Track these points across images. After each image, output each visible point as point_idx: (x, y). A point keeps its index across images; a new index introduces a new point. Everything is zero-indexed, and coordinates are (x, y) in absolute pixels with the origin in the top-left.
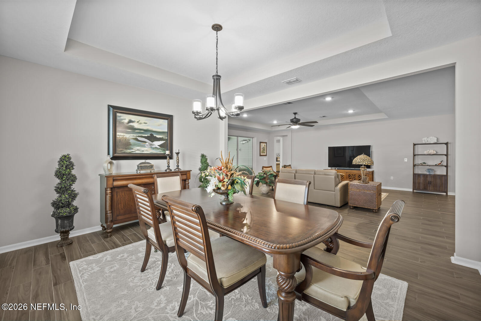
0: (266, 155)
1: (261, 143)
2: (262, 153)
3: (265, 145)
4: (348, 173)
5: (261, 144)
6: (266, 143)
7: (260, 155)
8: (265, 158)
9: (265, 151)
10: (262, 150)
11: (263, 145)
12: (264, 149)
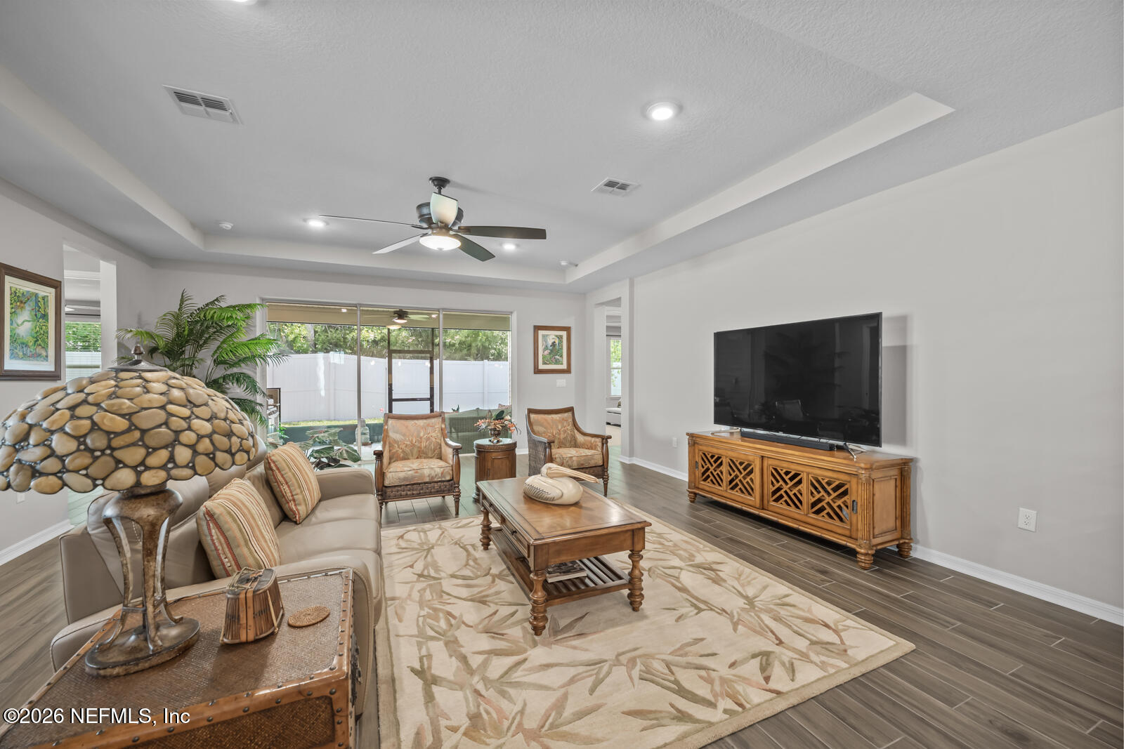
0: (568, 371)
1: (537, 328)
2: (544, 363)
3: (560, 338)
4: (771, 462)
5: (541, 333)
6: (567, 329)
7: (537, 371)
8: (561, 380)
9: (561, 356)
10: (546, 352)
11: (552, 336)
12: (554, 350)
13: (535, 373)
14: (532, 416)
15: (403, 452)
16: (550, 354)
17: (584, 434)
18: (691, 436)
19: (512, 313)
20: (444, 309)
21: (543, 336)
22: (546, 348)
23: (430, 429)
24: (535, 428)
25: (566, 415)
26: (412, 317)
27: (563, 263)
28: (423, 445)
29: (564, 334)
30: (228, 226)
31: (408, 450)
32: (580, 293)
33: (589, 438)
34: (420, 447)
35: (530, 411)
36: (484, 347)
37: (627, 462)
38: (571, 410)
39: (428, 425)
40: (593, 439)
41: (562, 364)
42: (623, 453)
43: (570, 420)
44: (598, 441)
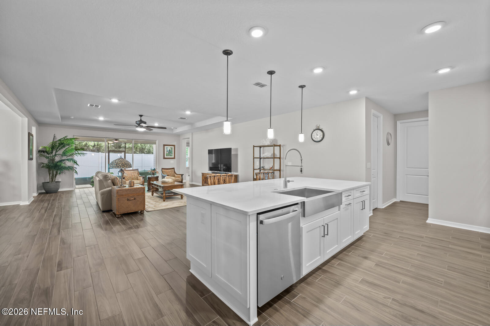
0: (174, 158)
1: (164, 145)
2: (167, 156)
3: (172, 148)
5: (165, 147)
6: (174, 146)
7: (164, 158)
8: (172, 161)
9: (172, 154)
10: (167, 153)
11: (169, 148)
12: (170, 152)
13: (164, 159)
14: (163, 170)
15: (128, 179)
16: (168, 153)
17: (177, 174)
18: (202, 173)
19: (156, 140)
20: (134, 139)
21: (166, 148)
22: (167, 151)
23: (135, 173)
24: (164, 173)
25: (172, 170)
26: (120, 140)
27: (172, 128)
28: (133, 177)
29: (173, 147)
30: (73, 117)
31: (129, 178)
32: (178, 135)
33: (178, 175)
34: (132, 178)
35: (162, 169)
36: (143, 148)
37: (191, 184)
38: (174, 168)
39: (134, 172)
40: (179, 175)
41: (172, 156)
42: (190, 181)
43: (174, 171)
44: (180, 176)
